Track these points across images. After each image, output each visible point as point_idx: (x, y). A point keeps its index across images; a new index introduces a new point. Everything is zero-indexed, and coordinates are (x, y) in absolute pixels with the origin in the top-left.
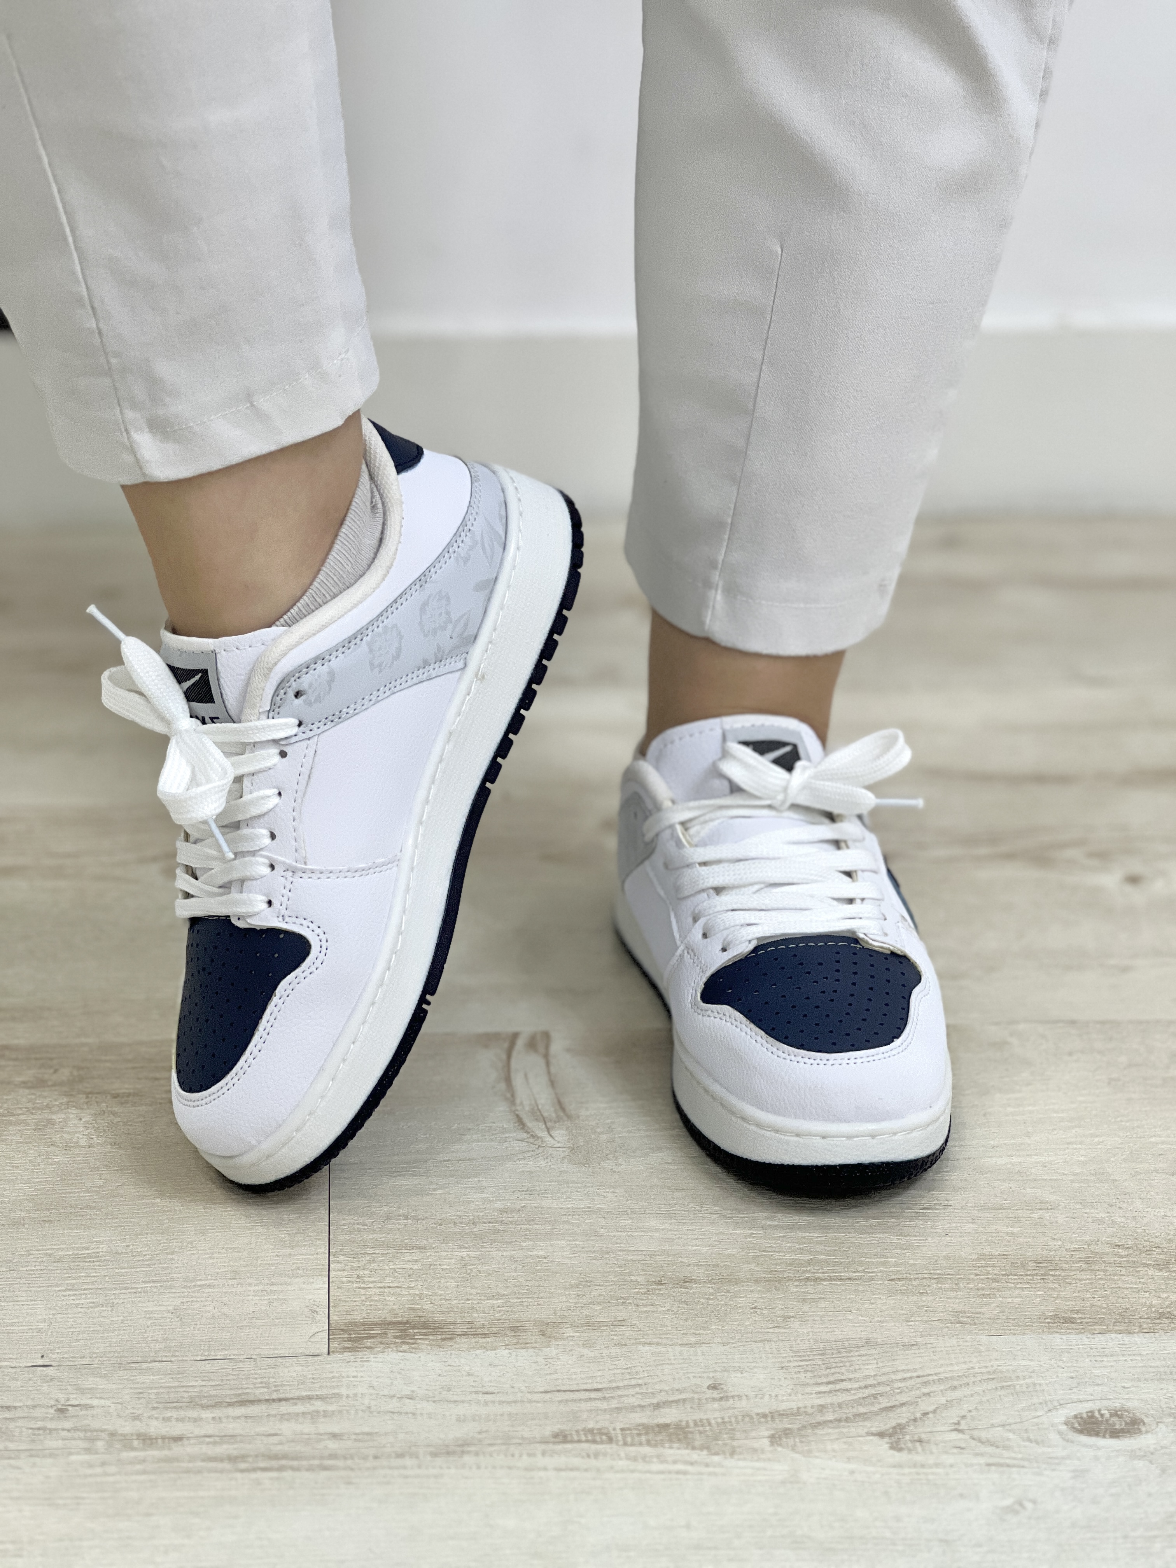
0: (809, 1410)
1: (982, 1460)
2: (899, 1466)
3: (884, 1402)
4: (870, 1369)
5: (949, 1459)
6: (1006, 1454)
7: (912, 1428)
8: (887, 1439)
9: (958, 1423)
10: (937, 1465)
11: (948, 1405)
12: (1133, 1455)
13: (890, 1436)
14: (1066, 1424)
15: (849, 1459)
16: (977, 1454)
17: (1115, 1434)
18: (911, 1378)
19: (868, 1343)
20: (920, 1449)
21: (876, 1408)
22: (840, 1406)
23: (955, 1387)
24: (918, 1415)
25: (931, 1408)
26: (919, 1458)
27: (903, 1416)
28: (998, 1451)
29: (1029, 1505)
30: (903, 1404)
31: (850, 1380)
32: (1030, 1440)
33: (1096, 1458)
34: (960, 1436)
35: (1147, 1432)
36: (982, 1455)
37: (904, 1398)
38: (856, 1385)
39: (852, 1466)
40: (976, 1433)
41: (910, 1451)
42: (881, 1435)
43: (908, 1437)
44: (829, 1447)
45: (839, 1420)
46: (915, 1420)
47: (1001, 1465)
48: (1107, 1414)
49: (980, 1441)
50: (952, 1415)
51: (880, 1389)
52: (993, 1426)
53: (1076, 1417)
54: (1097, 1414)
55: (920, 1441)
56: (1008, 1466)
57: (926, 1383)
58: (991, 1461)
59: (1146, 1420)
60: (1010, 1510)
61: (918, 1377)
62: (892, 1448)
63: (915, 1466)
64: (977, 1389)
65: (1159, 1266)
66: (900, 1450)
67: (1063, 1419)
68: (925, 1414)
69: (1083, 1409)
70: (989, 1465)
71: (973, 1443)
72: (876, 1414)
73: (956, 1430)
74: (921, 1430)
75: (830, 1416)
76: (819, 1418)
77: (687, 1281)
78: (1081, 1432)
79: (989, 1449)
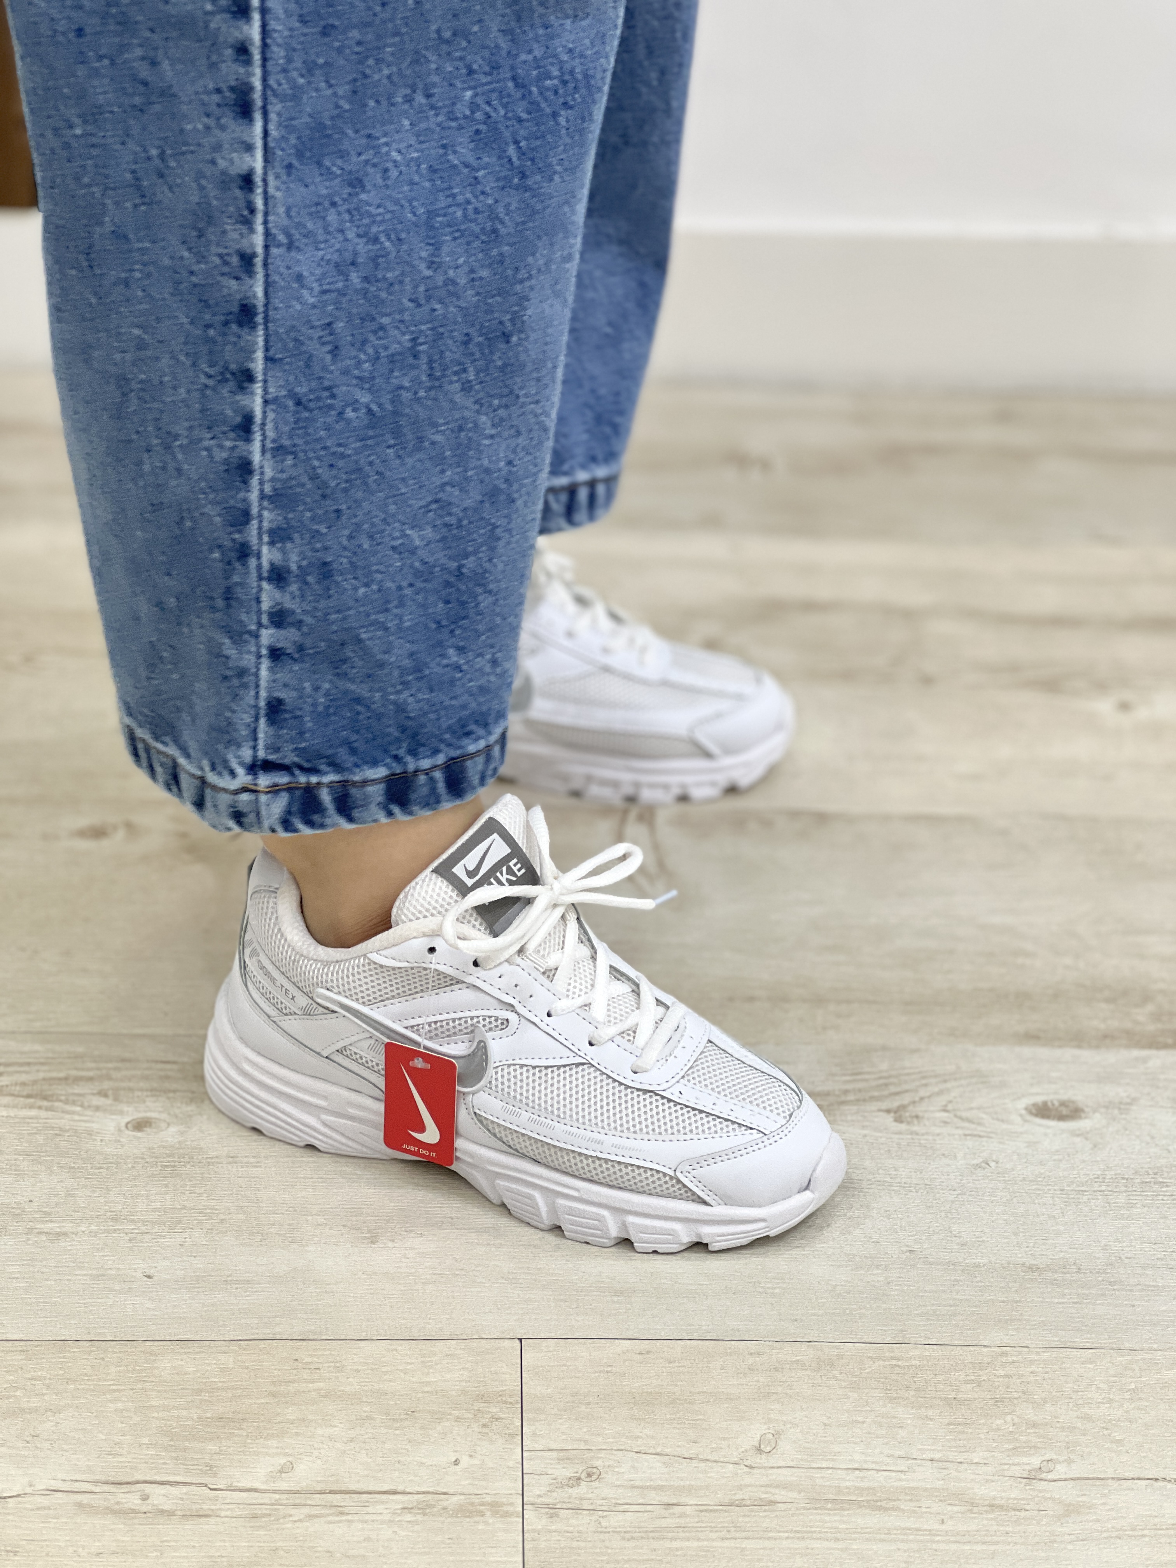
0: (837, 1093)
1: (960, 1132)
2: (900, 1133)
3: (893, 1089)
4: (884, 1066)
5: (937, 1130)
6: (979, 1128)
7: (911, 1108)
8: (892, 1114)
9: (946, 1106)
10: (927, 1134)
11: (940, 1093)
12: (1074, 1134)
13: (895, 1112)
14: (1026, 1109)
15: (863, 1127)
16: (957, 1128)
17: (1061, 1118)
18: (914, 1073)
19: (884, 1048)
20: (915, 1121)
21: (886, 1093)
22: (860, 1090)
23: (945, 1081)
24: (917, 1099)
25: (927, 1094)
26: (915, 1128)
27: (906, 1099)
28: (973, 1126)
29: (993, 1164)
30: (907, 1091)
31: (869, 1073)
32: (998, 1119)
33: (1046, 1135)
34: (945, 1114)
35: (1086, 1118)
36: (963, 1128)
37: (906, 1087)
38: (873, 1076)
39: (865, 1132)
40: (959, 1113)
41: (908, 1123)
42: (888, 1111)
43: (907, 1114)
44: (849, 1118)
45: (858, 1100)
46: (914, 1102)
47: (975, 1136)
48: (1056, 1104)
49: (961, 1118)
50: (942, 1100)
51: (892, 1080)
52: (971, 1109)
53: (1034, 1105)
54: (1049, 1104)
55: (917, 1117)
56: (980, 1136)
57: (924, 1078)
58: (968, 1132)
59: (1086, 1110)
60: (978, 1166)
61: (920, 1072)
62: (896, 1120)
63: (912, 1133)
64: (963, 1082)
65: (1108, 1001)
66: (902, 1122)
67: (1024, 1106)
68: (922, 1099)
69: (1039, 1099)
70: (966, 1135)
71: (956, 1120)
72: (887, 1097)
73: (945, 1111)
74: (919, 1109)
75: (851, 1097)
76: (843, 1098)
77: (751, 999)
78: (1036, 1115)
79: (966, 1125)
